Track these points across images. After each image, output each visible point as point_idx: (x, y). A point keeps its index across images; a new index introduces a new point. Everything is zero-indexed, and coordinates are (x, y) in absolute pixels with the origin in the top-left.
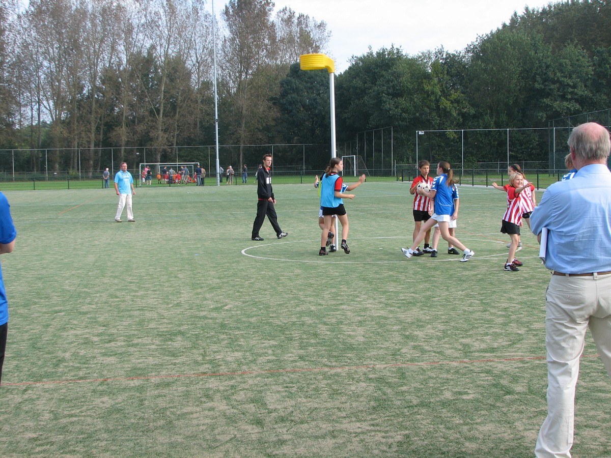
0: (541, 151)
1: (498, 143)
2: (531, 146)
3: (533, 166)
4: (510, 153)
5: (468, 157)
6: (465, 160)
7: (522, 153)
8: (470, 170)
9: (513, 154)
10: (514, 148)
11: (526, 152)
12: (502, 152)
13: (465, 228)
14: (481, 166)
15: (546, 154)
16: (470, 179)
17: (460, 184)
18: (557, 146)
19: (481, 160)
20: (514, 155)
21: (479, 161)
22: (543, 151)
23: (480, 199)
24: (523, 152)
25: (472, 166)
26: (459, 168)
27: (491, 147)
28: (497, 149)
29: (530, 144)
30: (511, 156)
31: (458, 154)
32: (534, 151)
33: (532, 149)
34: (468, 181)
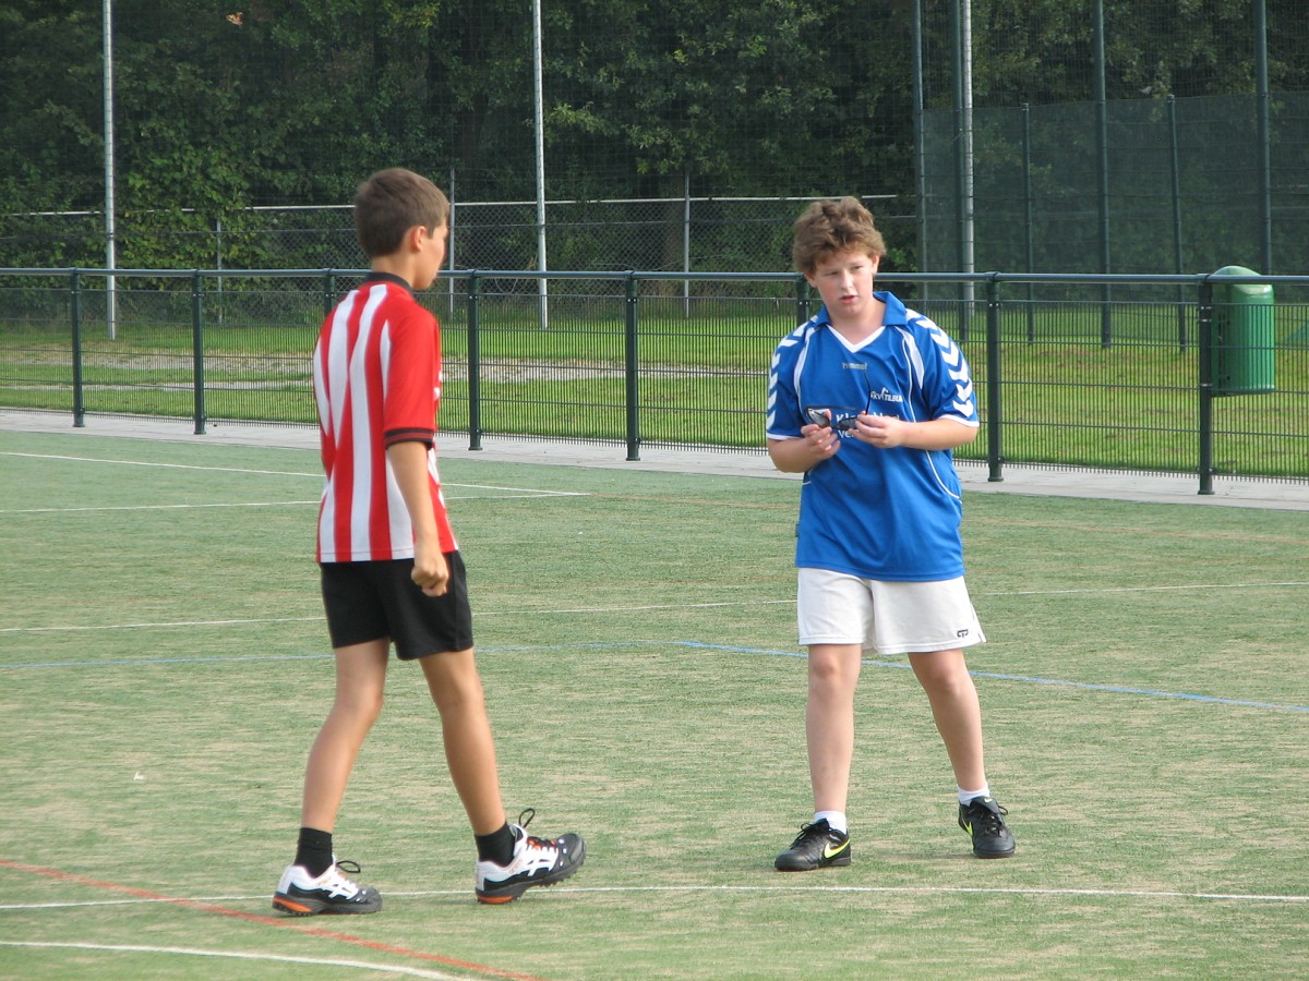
0: (844, 96)
1: (442, 18)
2: (756, 47)
3: (777, 239)
4: (564, 110)
5: (161, 147)
6: (136, 181)
7: (674, 113)
8: (176, 282)
9: (588, 120)
10: (595, 63)
11: (703, 99)
12: (481, 100)
13: (89, 839)
14: (287, 241)
15: (895, 124)
16: (168, 360)
17: (79, 412)
18: (993, 43)
19: (285, 180)
20: (600, 137)
21: (262, 193)
22: (870, 96)
23: (253, 562)
24: (685, 100)
25: (201, 241)
26: (74, 251)
27: (381, 59)
28: (437, 72)
29: (743, 29)
30: (566, 146)
31: (70, 118)
32: (780, 98)
33: (765, 73)
34: (153, 380)
